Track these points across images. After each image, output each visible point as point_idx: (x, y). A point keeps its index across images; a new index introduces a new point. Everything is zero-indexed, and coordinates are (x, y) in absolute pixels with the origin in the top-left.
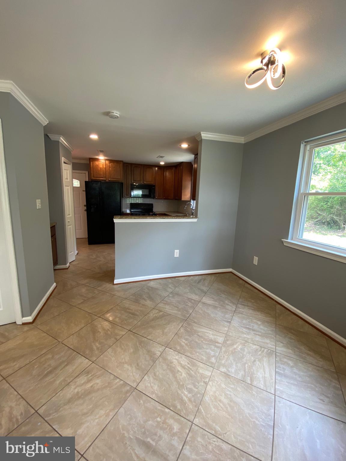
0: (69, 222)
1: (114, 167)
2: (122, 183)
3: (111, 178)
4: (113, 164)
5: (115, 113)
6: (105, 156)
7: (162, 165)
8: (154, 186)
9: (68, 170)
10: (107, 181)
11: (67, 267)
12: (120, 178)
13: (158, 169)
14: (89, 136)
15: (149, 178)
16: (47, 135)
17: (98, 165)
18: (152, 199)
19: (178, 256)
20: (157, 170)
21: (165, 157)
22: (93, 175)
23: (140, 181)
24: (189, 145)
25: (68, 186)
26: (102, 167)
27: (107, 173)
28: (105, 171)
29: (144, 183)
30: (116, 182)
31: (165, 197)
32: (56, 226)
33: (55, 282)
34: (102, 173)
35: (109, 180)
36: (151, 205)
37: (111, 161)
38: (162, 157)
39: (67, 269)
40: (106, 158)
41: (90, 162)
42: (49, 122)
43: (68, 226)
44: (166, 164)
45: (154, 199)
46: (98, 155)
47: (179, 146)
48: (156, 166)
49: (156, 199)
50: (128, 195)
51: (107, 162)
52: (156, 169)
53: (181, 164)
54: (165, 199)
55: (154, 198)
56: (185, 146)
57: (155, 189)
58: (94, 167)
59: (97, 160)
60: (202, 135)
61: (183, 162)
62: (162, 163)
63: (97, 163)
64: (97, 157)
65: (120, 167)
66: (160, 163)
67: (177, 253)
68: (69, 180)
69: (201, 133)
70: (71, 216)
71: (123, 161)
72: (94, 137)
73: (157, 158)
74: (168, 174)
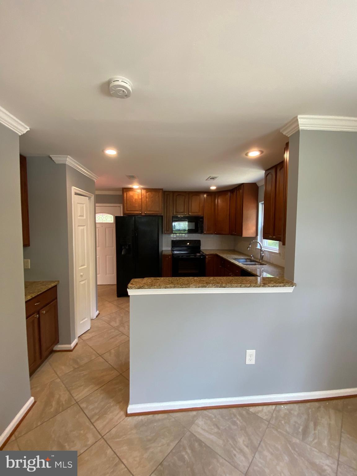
0: (81, 276)
1: (152, 197)
2: (162, 216)
3: (148, 211)
4: (150, 194)
5: (120, 80)
6: (141, 183)
7: (213, 190)
8: (202, 218)
9: (84, 204)
10: (143, 214)
11: (71, 347)
12: (158, 210)
13: (207, 196)
14: (103, 151)
15: (195, 208)
16: (50, 157)
17: (132, 196)
18: (199, 234)
19: (253, 362)
20: (207, 198)
21: (217, 178)
22: (127, 209)
23: (184, 212)
24: (262, 152)
25: (84, 226)
26: (137, 198)
27: (143, 204)
28: (141, 203)
29: (189, 214)
30: (154, 215)
31: (217, 231)
32: (57, 285)
33: (32, 396)
34: (137, 205)
35: (145, 214)
36: (198, 242)
37: (148, 190)
38: (213, 178)
39: (71, 351)
40: (142, 187)
41: (123, 193)
42: (30, 129)
43: (80, 282)
44: (217, 189)
45: (202, 234)
46: (131, 183)
47: (244, 155)
48: (204, 192)
49: (205, 234)
50: (168, 231)
51: (144, 192)
52: (205, 196)
53: (240, 186)
54: (216, 234)
55: (202, 232)
56: (254, 154)
57: (202, 222)
58: (127, 198)
59: (131, 189)
60: (300, 121)
61: (243, 184)
62: (213, 188)
63: (131, 193)
64: (130, 186)
65: (159, 196)
66: (210, 188)
67: (251, 357)
68: (85, 217)
69: (299, 116)
70: (85, 267)
71: (162, 189)
72: (111, 152)
73: (207, 181)
74: (219, 201)
